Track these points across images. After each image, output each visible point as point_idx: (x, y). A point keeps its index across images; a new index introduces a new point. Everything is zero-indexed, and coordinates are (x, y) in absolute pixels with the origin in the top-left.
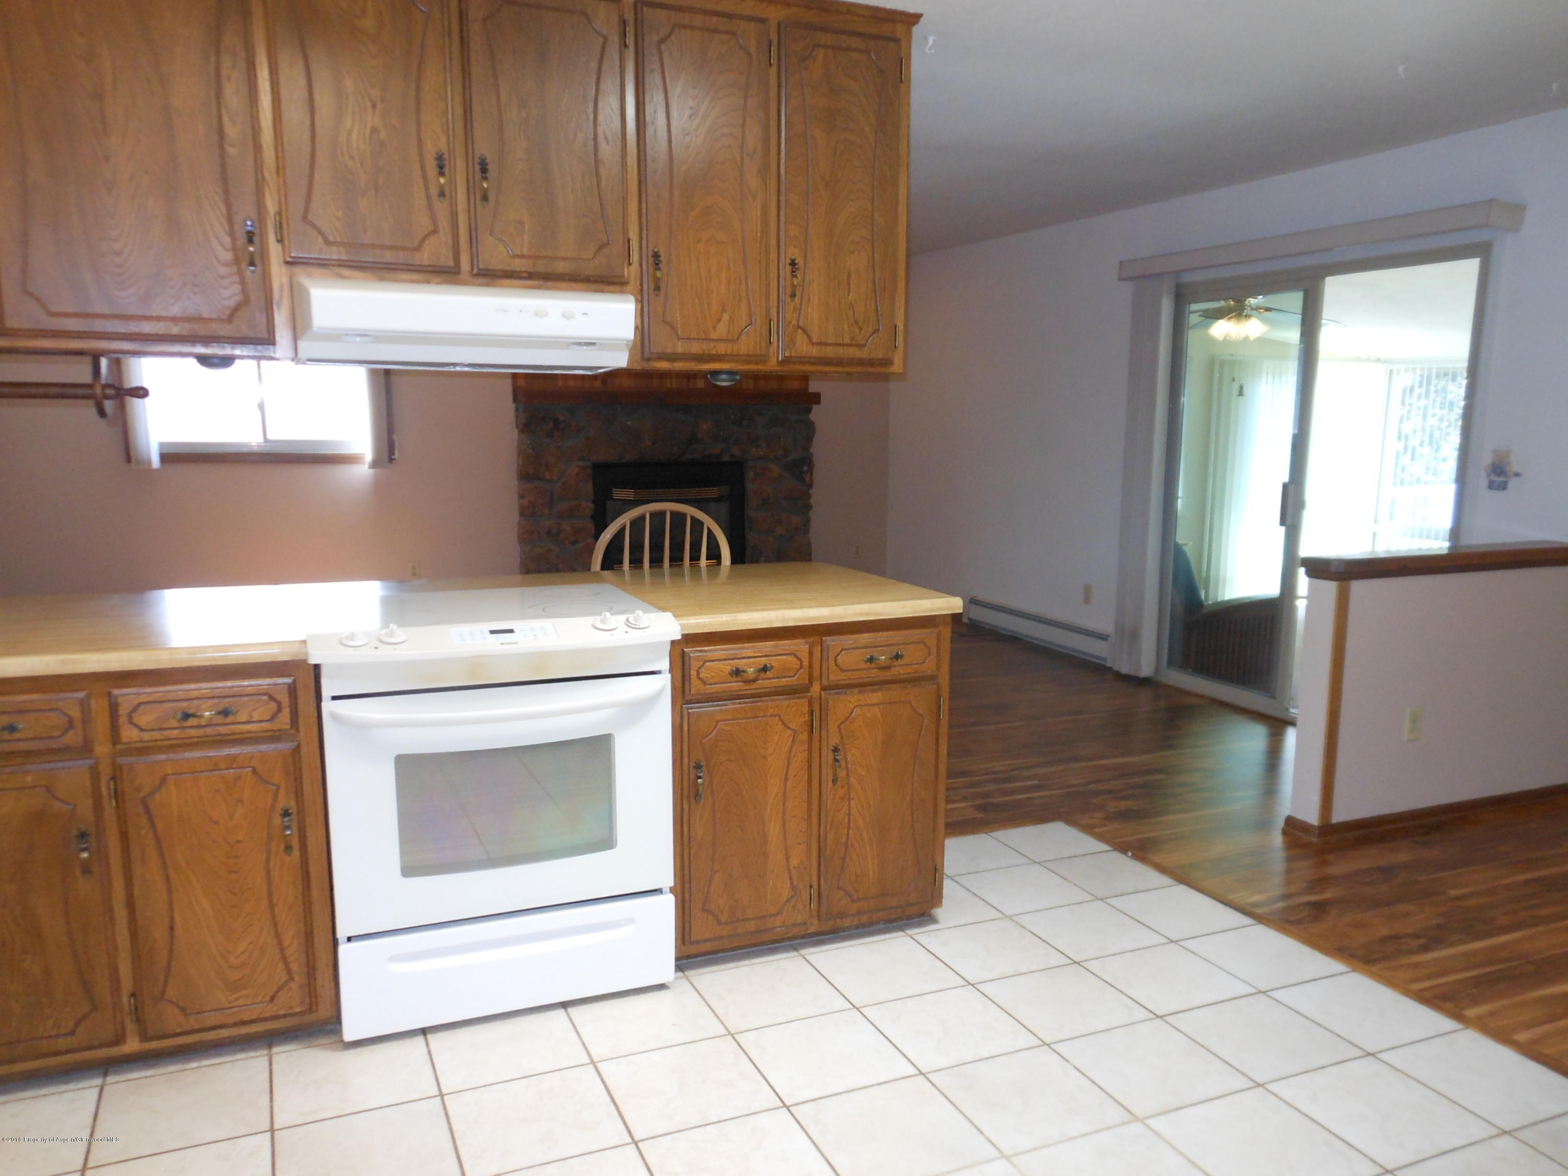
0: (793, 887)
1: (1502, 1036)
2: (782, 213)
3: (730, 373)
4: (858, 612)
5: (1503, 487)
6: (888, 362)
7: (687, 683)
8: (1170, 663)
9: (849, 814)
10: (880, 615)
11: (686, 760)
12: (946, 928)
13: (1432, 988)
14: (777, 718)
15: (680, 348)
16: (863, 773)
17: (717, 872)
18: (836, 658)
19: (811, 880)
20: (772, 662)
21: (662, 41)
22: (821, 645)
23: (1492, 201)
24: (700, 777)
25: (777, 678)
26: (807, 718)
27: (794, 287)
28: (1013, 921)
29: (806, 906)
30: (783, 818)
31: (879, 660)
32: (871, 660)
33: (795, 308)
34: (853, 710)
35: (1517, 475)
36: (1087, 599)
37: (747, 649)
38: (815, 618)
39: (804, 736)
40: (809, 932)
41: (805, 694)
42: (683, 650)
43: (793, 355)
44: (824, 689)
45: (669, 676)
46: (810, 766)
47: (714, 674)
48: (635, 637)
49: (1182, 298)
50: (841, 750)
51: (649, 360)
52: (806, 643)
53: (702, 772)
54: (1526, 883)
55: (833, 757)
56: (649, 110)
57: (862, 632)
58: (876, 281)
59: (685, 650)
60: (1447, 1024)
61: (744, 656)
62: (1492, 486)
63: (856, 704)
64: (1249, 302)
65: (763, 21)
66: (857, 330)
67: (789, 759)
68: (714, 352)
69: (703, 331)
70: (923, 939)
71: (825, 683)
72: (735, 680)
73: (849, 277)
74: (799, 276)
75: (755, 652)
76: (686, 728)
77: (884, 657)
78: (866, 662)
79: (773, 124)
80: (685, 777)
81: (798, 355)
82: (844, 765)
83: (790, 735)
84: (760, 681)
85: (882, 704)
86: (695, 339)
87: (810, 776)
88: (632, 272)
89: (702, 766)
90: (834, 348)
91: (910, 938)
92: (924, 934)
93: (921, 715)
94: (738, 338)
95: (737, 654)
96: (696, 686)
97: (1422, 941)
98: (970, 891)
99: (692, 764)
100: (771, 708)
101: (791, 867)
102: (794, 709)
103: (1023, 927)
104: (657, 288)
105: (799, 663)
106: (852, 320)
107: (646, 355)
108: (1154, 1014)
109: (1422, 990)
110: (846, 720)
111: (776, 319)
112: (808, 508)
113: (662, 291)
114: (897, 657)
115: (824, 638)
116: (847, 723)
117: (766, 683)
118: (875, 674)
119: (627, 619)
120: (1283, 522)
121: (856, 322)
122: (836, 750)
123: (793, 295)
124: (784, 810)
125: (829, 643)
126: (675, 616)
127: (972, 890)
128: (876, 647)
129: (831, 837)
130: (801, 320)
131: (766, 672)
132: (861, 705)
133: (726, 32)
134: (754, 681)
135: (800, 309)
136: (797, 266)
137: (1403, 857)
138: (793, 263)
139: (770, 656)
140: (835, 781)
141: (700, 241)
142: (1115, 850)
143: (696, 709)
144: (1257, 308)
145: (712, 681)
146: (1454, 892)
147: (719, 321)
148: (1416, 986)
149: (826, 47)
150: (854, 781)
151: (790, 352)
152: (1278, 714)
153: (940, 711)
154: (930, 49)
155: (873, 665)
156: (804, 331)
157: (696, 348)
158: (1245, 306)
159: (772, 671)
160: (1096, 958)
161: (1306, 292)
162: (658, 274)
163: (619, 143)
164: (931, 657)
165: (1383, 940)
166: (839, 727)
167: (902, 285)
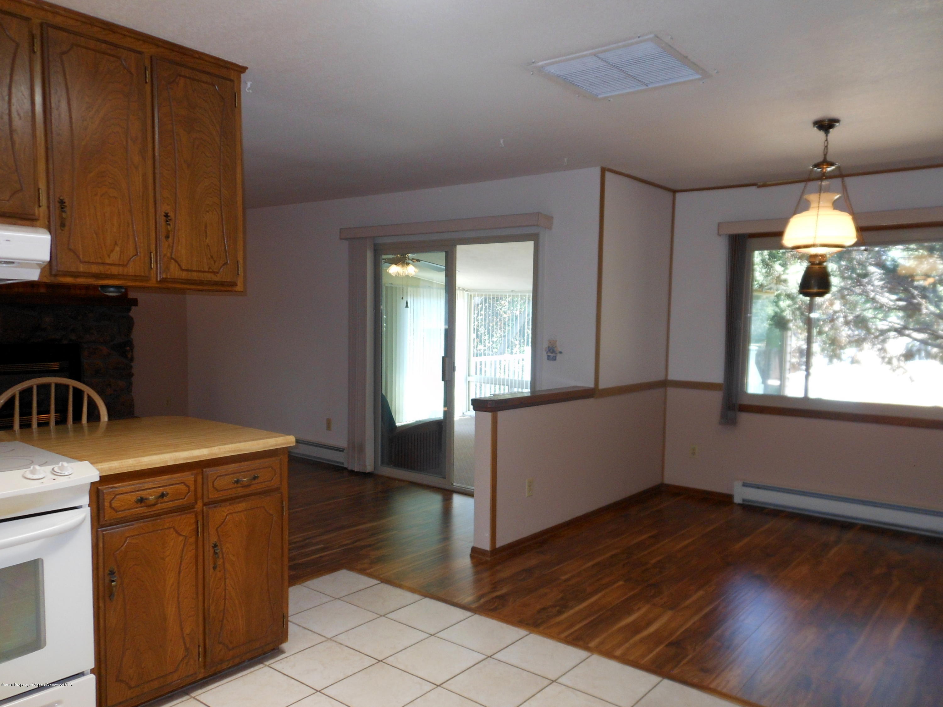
0: (187, 649)
1: (609, 655)
2: (157, 181)
3: (118, 287)
4: (228, 450)
5: (554, 359)
6: (234, 284)
7: (101, 512)
8: (382, 463)
9: (225, 590)
10: (241, 451)
11: (101, 570)
12: (290, 656)
13: (571, 634)
14: (172, 530)
15: (82, 268)
16: (234, 559)
17: (127, 649)
18: (213, 482)
19: (199, 642)
20: (168, 490)
21: (64, 53)
22: (202, 475)
23: (539, 213)
24: (113, 581)
25: (172, 501)
26: (194, 526)
27: (168, 232)
28: (333, 641)
29: (195, 661)
30: (178, 600)
31: (243, 481)
32: (237, 482)
33: (169, 246)
34: (226, 516)
35: (561, 353)
36: (329, 427)
37: (149, 483)
38: (198, 457)
39: (192, 540)
40: (198, 679)
41: (192, 510)
42: (97, 488)
43: (169, 277)
44: (205, 505)
45: (89, 508)
46: (197, 561)
47: (123, 504)
48: (62, 482)
49: (378, 251)
50: (219, 546)
51: (56, 275)
52: (192, 474)
53: (115, 577)
54: (593, 566)
55: (213, 551)
56: (54, 100)
57: (230, 464)
58: (224, 231)
59: (99, 488)
60: (583, 654)
61: (146, 487)
62: (549, 358)
63: (228, 513)
64: (408, 255)
65: (140, 53)
66: (213, 263)
67: (181, 557)
68: (109, 273)
69: (100, 258)
70: (277, 666)
71: (206, 500)
72: (140, 505)
73: (206, 227)
74: (171, 224)
75: (155, 484)
76: (101, 545)
77: (246, 479)
78: (234, 483)
79: (149, 122)
80: (101, 582)
81: (172, 277)
82: (221, 556)
83: (182, 540)
84: (159, 505)
85: (246, 510)
86: (93, 263)
87: (197, 568)
88: (42, 211)
89: (115, 572)
90: (198, 273)
91: (268, 667)
92: (278, 663)
93: (272, 515)
94: (128, 263)
95: (141, 487)
96: (109, 514)
97: (558, 608)
98: (299, 626)
99: (107, 572)
100: (167, 523)
101: (185, 635)
102: (185, 521)
103: (341, 644)
104: (63, 225)
105: (188, 489)
106: (209, 256)
107: (54, 273)
108: (435, 684)
109: (566, 637)
110: (222, 524)
111: (154, 252)
112: (131, 375)
113: (67, 228)
114: (255, 478)
115: (204, 470)
116: (222, 526)
117: (164, 505)
118: (240, 491)
119: (53, 469)
120: (443, 379)
121: (212, 257)
122: (215, 546)
123: (167, 237)
124: (179, 594)
125: (208, 473)
126: (92, 463)
127: (301, 625)
128: (240, 472)
129: (212, 608)
130: (173, 254)
131: (163, 497)
132: (231, 513)
133: (113, 56)
134: (154, 505)
135: (173, 246)
136: (169, 218)
137: (533, 562)
138: (166, 216)
139: (166, 486)
140: (214, 568)
141: (96, 195)
142: (382, 582)
143: (108, 531)
144: (413, 260)
145: (122, 509)
146: (564, 578)
147: (112, 251)
148: (563, 635)
149: (185, 77)
150: (228, 566)
151: (167, 275)
152: (447, 487)
153: (283, 511)
154: (249, 89)
155: (239, 485)
156: (176, 261)
157: (94, 269)
158: (405, 258)
159: (168, 497)
160: (391, 656)
161: (447, 253)
162: (64, 215)
163: (29, 119)
164: (276, 476)
165: (539, 612)
166: (217, 530)
167: (240, 236)
